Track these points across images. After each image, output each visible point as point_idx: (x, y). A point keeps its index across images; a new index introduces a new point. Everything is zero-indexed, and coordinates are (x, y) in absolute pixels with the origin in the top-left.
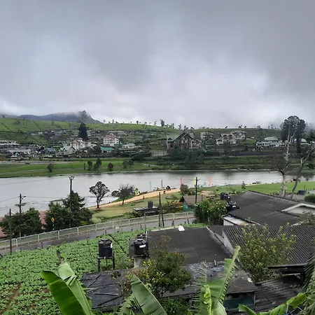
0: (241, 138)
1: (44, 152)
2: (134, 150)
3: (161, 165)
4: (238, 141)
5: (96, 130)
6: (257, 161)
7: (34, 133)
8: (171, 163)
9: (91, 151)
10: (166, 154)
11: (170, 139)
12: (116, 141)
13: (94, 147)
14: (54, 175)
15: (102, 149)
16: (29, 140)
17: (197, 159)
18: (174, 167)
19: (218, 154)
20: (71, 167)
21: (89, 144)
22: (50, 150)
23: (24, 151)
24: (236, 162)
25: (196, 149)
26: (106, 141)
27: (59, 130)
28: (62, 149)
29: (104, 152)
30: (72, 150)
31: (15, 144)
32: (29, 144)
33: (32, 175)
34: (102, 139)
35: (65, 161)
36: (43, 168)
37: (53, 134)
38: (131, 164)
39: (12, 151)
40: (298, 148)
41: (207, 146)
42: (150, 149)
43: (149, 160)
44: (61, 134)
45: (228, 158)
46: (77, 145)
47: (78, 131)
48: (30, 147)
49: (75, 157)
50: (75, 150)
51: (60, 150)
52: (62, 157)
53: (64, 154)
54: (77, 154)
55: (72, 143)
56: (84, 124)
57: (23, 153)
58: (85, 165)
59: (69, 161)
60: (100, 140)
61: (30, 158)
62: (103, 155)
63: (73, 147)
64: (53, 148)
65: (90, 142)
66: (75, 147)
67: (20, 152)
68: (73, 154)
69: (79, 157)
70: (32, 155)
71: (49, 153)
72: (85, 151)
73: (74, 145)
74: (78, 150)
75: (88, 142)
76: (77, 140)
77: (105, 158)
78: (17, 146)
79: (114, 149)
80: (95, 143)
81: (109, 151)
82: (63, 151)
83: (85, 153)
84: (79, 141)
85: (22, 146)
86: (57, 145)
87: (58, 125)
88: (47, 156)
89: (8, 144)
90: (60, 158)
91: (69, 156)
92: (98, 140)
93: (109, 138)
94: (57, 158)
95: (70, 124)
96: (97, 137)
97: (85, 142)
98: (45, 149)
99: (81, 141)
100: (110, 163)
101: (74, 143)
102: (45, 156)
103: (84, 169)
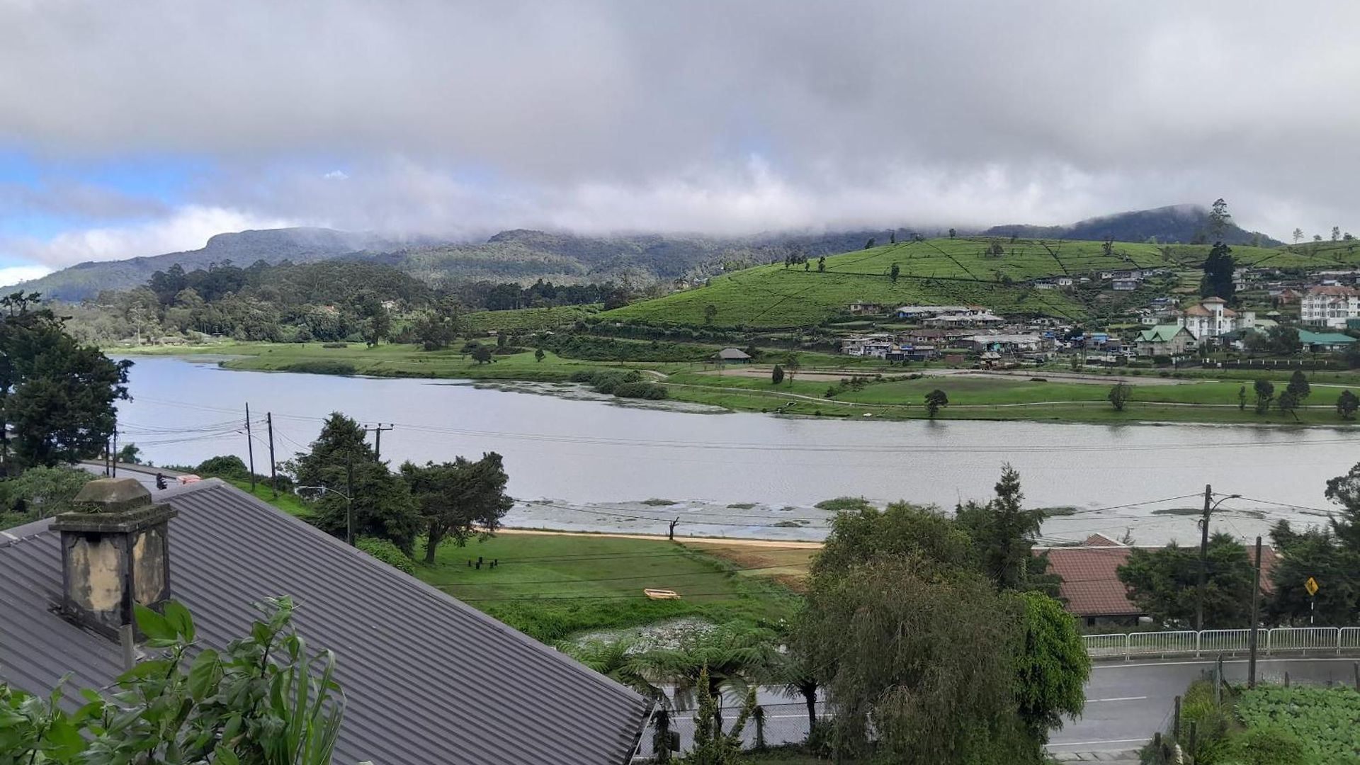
1: (1081, 345)
5: (1266, 266)
7: (1044, 281)
9: (1256, 343)
12: (1353, 310)
13: (1273, 331)
14: (1134, 421)
15: (1305, 337)
16: (1030, 305)
20: (1185, 396)
21: (1249, 320)
22: (1101, 337)
23: (1019, 339)
26: (1311, 308)
27: (1128, 272)
28: (1147, 335)
29: (1314, 347)
30: (1184, 339)
31: (988, 316)
32: (1029, 316)
33: (1057, 418)
34: (1296, 303)
35: (1164, 375)
36: (1090, 397)
37: (1108, 285)
39: (982, 339)
44: (1137, 283)
46: (1201, 322)
47: (1201, 273)
48: (1037, 327)
49: (1200, 363)
50: (1195, 339)
51: (1140, 339)
52: (1147, 361)
53: (1157, 352)
54: (1203, 355)
55: (1185, 316)
56: (1225, 246)
57: (1016, 345)
58: (1244, 394)
59: (1177, 376)
60: (1287, 304)
61: (1039, 361)
62: (1308, 359)
63: (1190, 328)
64: (1111, 330)
65: (1248, 311)
66: (1195, 329)
67: (1006, 344)
68: (1188, 352)
69: (1212, 365)
70: (1044, 352)
71: (1098, 347)
72: (1232, 344)
73: (1192, 324)
74: (1208, 340)
75: (1242, 312)
76: (1202, 304)
77: (1320, 373)
78: (995, 324)
79: (1354, 340)
80: (1270, 317)
81: (1334, 348)
82: (1152, 343)
83: (1235, 349)
84: (1210, 307)
85: (1009, 323)
86: (1122, 322)
87: (1124, 255)
88: (1094, 358)
89: (968, 318)
90: (1144, 366)
91: (1174, 359)
92: (1279, 306)
93: (1324, 299)
94: (1132, 365)
95: (1168, 248)
96: (1272, 293)
97: (1233, 313)
98: (1084, 334)
99: (1220, 308)
100: (1346, 393)
101: (1193, 316)
102: (1088, 358)
103: (1242, 407)
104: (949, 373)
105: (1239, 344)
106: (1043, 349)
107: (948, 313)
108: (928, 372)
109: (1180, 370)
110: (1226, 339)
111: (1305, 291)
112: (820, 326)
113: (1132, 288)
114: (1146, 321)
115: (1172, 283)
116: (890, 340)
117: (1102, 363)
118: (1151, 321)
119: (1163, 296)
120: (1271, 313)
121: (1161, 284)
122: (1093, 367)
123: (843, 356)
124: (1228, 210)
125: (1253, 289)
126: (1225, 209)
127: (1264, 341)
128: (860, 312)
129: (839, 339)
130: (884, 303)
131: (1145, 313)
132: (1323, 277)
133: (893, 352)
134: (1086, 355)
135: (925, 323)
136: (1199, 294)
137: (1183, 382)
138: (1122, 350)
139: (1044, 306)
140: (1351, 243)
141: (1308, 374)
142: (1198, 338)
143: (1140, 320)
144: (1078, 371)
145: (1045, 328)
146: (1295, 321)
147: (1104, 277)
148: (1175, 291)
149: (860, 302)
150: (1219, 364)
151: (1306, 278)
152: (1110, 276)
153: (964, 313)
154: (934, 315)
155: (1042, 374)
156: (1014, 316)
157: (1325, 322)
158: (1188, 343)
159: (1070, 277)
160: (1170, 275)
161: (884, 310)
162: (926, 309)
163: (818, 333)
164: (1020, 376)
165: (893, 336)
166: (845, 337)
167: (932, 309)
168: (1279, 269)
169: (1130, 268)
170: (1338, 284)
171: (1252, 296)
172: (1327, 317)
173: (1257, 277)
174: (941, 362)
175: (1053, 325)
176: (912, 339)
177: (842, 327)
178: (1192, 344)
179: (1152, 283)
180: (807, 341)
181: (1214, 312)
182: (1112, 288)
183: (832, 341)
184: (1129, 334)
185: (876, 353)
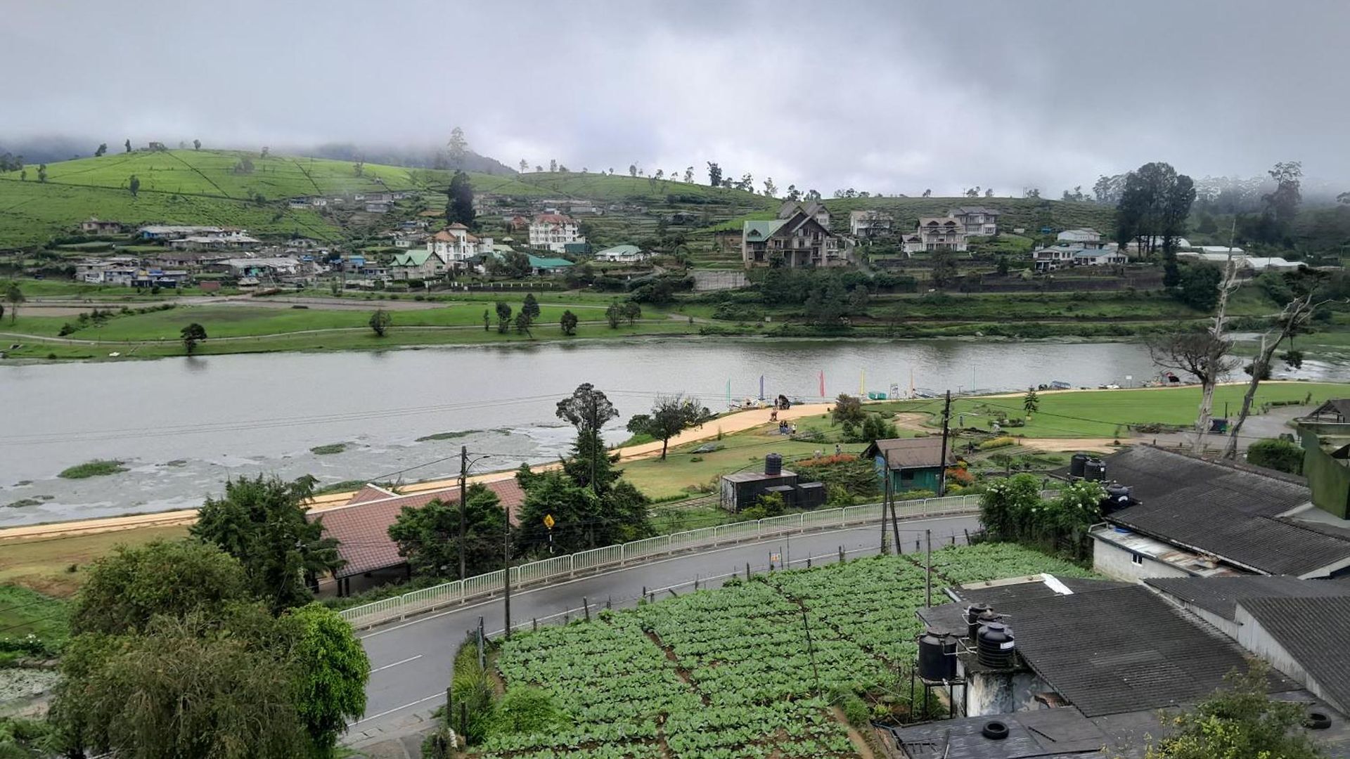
0: (982, 233)
1: (340, 268)
2: (637, 266)
3: (729, 318)
4: (973, 243)
6: (1041, 310)
7: (299, 200)
8: (760, 311)
9: (496, 268)
10: (741, 281)
11: (754, 233)
12: (570, 235)
13: (508, 257)
14: (394, 347)
15: (535, 262)
16: (286, 226)
17: (845, 302)
18: (770, 325)
19: (910, 285)
20: (440, 320)
21: (488, 246)
23: (277, 262)
24: (971, 311)
25: (840, 269)
26: (538, 235)
27: (379, 194)
28: (401, 259)
29: (541, 271)
30: (433, 264)
31: (243, 237)
32: (286, 237)
34: (525, 228)
35: (419, 299)
38: (633, 314)
39: (239, 263)
40: (1167, 269)
41: (872, 258)
42: (689, 264)
43: (690, 302)
44: (388, 205)
45: (945, 301)
46: (448, 247)
47: (445, 198)
48: (295, 250)
49: (450, 287)
50: (444, 263)
51: (395, 263)
52: (403, 285)
53: (412, 276)
54: (452, 279)
55: (434, 241)
56: (464, 174)
57: (274, 269)
58: (488, 316)
59: (431, 300)
60: (519, 229)
61: (299, 286)
62: (537, 282)
63: (439, 253)
64: (368, 253)
65: (487, 237)
66: (443, 253)
67: (265, 268)
68: (440, 277)
69: (460, 289)
70: (303, 276)
71: (356, 270)
72: (475, 267)
73: (440, 249)
74: (455, 264)
75: (482, 238)
76: (447, 230)
77: (547, 294)
78: (251, 247)
79: (572, 264)
80: (505, 243)
81: (557, 271)
82: (406, 267)
83: (478, 273)
84: (455, 233)
85: (266, 244)
86: (377, 245)
87: (375, 177)
88: (353, 282)
89: (221, 239)
90: (400, 290)
91: (426, 283)
92: (512, 232)
93: (546, 226)
94: (389, 289)
95: (414, 172)
96: (506, 219)
97: (475, 239)
98: (342, 257)
99: (463, 234)
100: (568, 313)
101: (440, 241)
102: (347, 282)
103: (487, 328)
104: (206, 302)
105: (481, 268)
106: (303, 273)
107: (200, 234)
108: (184, 301)
109: (433, 294)
110: (471, 263)
111: (531, 218)
112: (46, 248)
113: (385, 211)
114: (399, 244)
115: (421, 207)
116: (135, 264)
117: (361, 288)
118: (403, 243)
119: (413, 219)
120: (506, 239)
121: (410, 207)
122: (353, 291)
123: (78, 284)
124: (465, 137)
125: (490, 214)
126: (462, 137)
127: (501, 266)
128: (95, 231)
129: (72, 263)
130: (123, 221)
131: (398, 236)
132: (545, 206)
133: (140, 279)
134: (345, 279)
135: (175, 245)
136: (444, 217)
137: (437, 305)
138: (379, 273)
139: (301, 227)
140: (566, 175)
141: (536, 295)
142: (446, 261)
143: (394, 243)
144: (339, 295)
145: (303, 251)
146: (525, 246)
147: (357, 198)
148: (424, 214)
149: (95, 219)
150: (466, 288)
151: (532, 205)
152: (362, 198)
153: (217, 234)
154: (184, 236)
155: (302, 300)
156: (271, 236)
157: (549, 246)
158: (438, 267)
159: (323, 197)
160: (418, 199)
161: (124, 229)
162: (174, 229)
163: (44, 256)
164: (280, 303)
165: (138, 260)
166: (79, 260)
167: (181, 229)
168: (511, 196)
169: (381, 190)
170: (557, 213)
171: (490, 221)
172: (550, 242)
173: (493, 203)
174: (196, 288)
175: (310, 246)
176: (161, 263)
177: (74, 249)
178: (441, 267)
179: (403, 207)
180: (30, 266)
181: (458, 237)
182: (365, 210)
183: (64, 266)
184: (386, 257)
185: (120, 280)
